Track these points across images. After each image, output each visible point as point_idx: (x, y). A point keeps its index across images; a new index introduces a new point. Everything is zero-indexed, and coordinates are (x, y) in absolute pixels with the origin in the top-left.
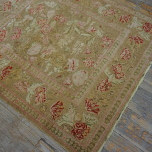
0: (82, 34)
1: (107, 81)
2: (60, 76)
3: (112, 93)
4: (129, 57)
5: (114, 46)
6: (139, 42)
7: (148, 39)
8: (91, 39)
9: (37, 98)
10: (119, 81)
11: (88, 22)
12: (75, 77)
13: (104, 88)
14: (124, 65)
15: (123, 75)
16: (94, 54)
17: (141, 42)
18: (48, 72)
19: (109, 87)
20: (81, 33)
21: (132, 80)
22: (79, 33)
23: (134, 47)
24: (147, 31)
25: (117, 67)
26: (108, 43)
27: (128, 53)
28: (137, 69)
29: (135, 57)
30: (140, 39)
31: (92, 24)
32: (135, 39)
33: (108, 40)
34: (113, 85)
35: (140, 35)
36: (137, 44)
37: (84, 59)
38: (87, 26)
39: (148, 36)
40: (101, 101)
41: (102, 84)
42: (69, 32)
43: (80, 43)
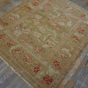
0: (45, 37)
1: (12, 45)
2: (21, 25)
3: (5, 46)
4: (25, 60)
5: (35, 53)
6: (35, 70)
7: (37, 76)
8: (41, 41)
9: (12, 17)
10: (10, 51)
11: (55, 41)
12: (18, 31)
13: (8, 43)
14: (20, 56)
15: (13, 54)
16: (31, 42)
17: (35, 71)
18: (24, 21)
19: (8, 45)
20: (47, 37)
21: (9, 58)
22: (47, 36)
23: (31, 65)
24: (44, 78)
25: (19, 52)
26: (37, 50)
27: (28, 60)
28: (15, 63)
29: (24, 64)
30: (37, 71)
31: (53, 43)
32: (38, 67)
33: (40, 50)
34: (9, 48)
35: (41, 72)
36: (34, 68)
37: (28, 36)
38: (51, 40)
39: (39, 77)
40: (3, 40)
41: (11, 42)
42: (48, 31)
43: (39, 36)
